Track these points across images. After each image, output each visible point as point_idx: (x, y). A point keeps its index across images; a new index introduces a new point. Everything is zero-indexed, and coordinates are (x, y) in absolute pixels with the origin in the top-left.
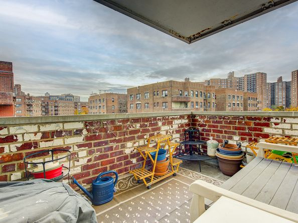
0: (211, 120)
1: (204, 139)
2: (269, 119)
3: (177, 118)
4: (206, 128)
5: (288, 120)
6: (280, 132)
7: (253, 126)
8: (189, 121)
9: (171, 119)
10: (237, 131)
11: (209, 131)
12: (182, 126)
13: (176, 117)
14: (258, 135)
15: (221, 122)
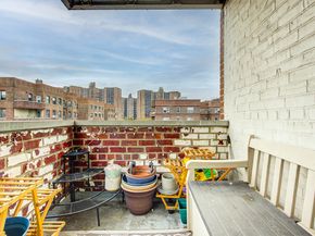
0: (108, 134)
1: (95, 164)
2: (178, 129)
3: (48, 134)
4: (100, 146)
5: (196, 130)
6: (189, 143)
7: (163, 138)
8: (70, 137)
9: (36, 136)
10: (144, 147)
11: (105, 150)
12: (58, 147)
13: (46, 131)
14: (168, 150)
15: (123, 136)
